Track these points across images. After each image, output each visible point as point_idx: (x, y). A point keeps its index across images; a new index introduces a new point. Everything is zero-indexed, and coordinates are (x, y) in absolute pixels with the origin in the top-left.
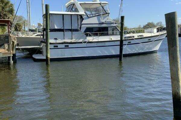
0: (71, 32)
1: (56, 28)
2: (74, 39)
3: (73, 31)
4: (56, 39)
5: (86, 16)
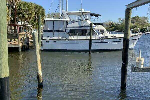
0: (58, 33)
1: (49, 29)
2: (61, 37)
3: (60, 32)
4: (48, 37)
5: (70, 22)
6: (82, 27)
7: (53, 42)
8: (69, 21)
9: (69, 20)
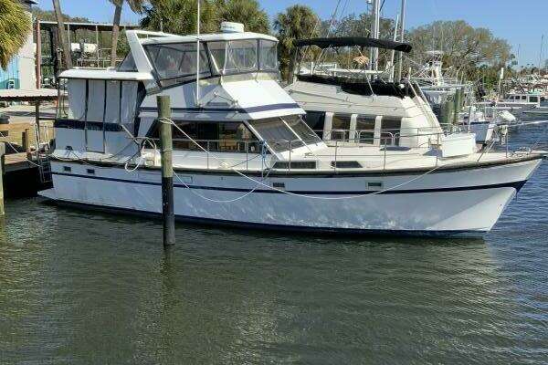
0: (102, 132)
1: (71, 117)
2: (110, 152)
3: (107, 130)
4: (69, 148)
5: (154, 85)
6: (199, 109)
7: (85, 173)
8: (148, 81)
9: (150, 77)
